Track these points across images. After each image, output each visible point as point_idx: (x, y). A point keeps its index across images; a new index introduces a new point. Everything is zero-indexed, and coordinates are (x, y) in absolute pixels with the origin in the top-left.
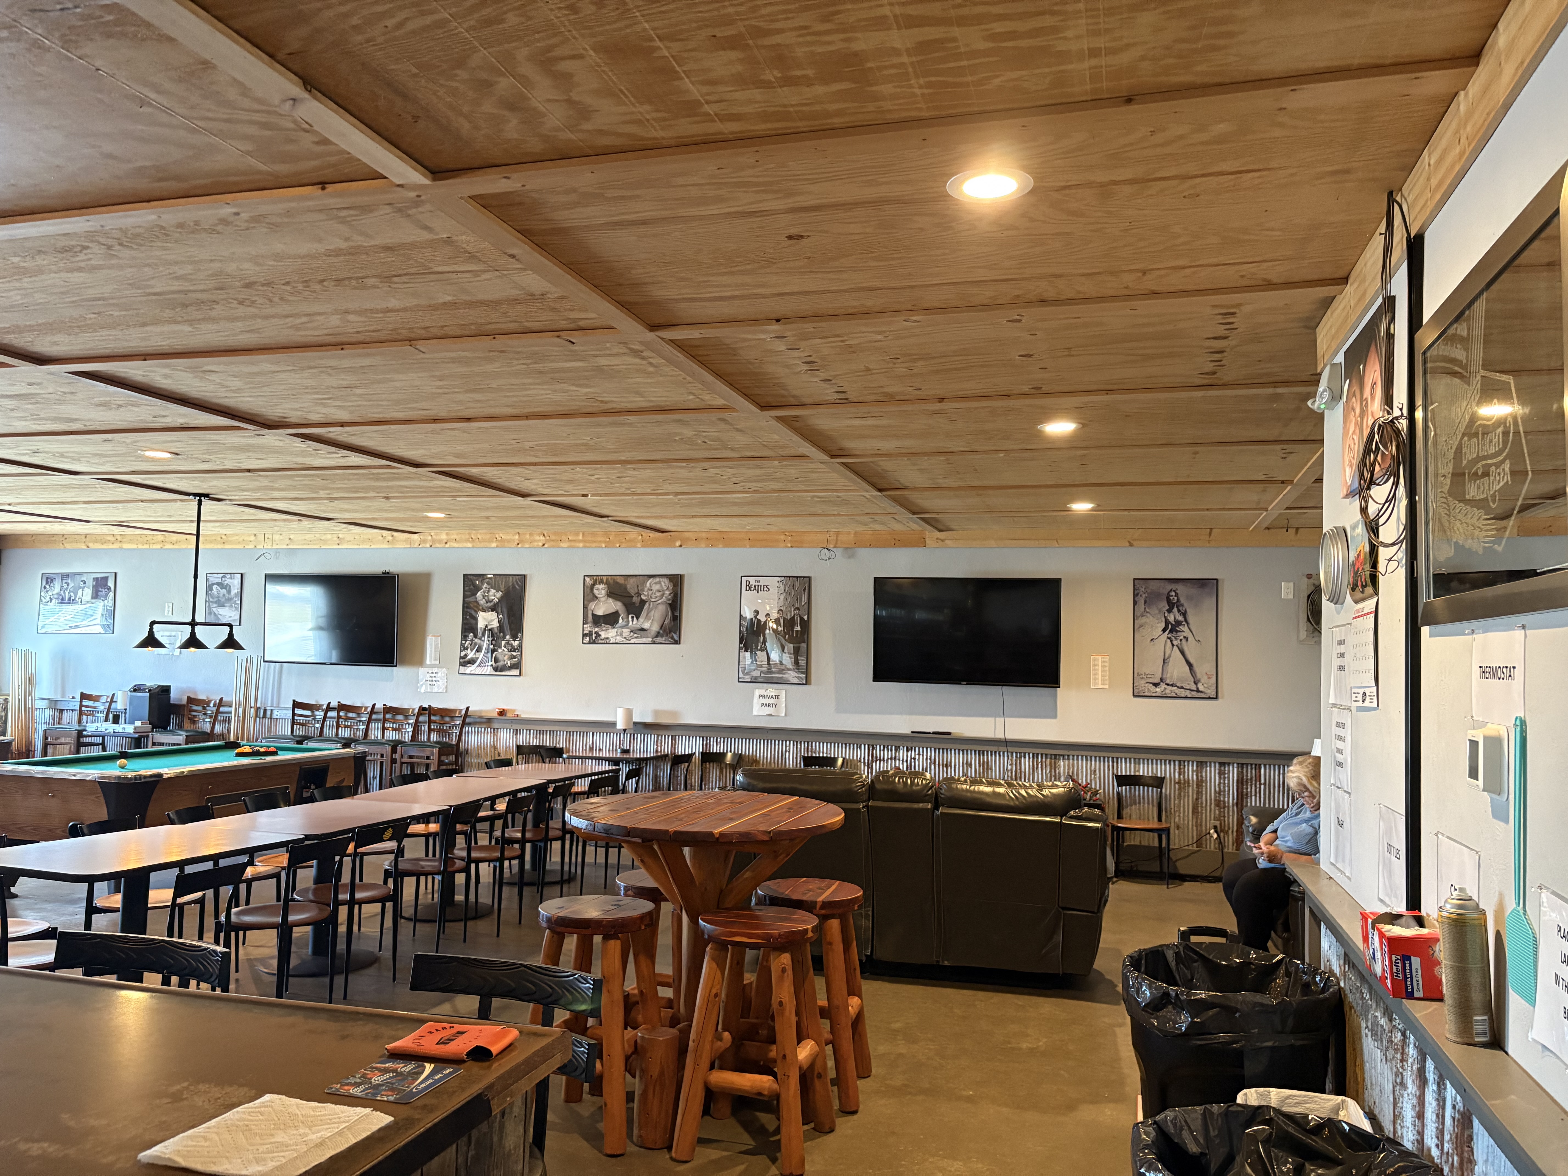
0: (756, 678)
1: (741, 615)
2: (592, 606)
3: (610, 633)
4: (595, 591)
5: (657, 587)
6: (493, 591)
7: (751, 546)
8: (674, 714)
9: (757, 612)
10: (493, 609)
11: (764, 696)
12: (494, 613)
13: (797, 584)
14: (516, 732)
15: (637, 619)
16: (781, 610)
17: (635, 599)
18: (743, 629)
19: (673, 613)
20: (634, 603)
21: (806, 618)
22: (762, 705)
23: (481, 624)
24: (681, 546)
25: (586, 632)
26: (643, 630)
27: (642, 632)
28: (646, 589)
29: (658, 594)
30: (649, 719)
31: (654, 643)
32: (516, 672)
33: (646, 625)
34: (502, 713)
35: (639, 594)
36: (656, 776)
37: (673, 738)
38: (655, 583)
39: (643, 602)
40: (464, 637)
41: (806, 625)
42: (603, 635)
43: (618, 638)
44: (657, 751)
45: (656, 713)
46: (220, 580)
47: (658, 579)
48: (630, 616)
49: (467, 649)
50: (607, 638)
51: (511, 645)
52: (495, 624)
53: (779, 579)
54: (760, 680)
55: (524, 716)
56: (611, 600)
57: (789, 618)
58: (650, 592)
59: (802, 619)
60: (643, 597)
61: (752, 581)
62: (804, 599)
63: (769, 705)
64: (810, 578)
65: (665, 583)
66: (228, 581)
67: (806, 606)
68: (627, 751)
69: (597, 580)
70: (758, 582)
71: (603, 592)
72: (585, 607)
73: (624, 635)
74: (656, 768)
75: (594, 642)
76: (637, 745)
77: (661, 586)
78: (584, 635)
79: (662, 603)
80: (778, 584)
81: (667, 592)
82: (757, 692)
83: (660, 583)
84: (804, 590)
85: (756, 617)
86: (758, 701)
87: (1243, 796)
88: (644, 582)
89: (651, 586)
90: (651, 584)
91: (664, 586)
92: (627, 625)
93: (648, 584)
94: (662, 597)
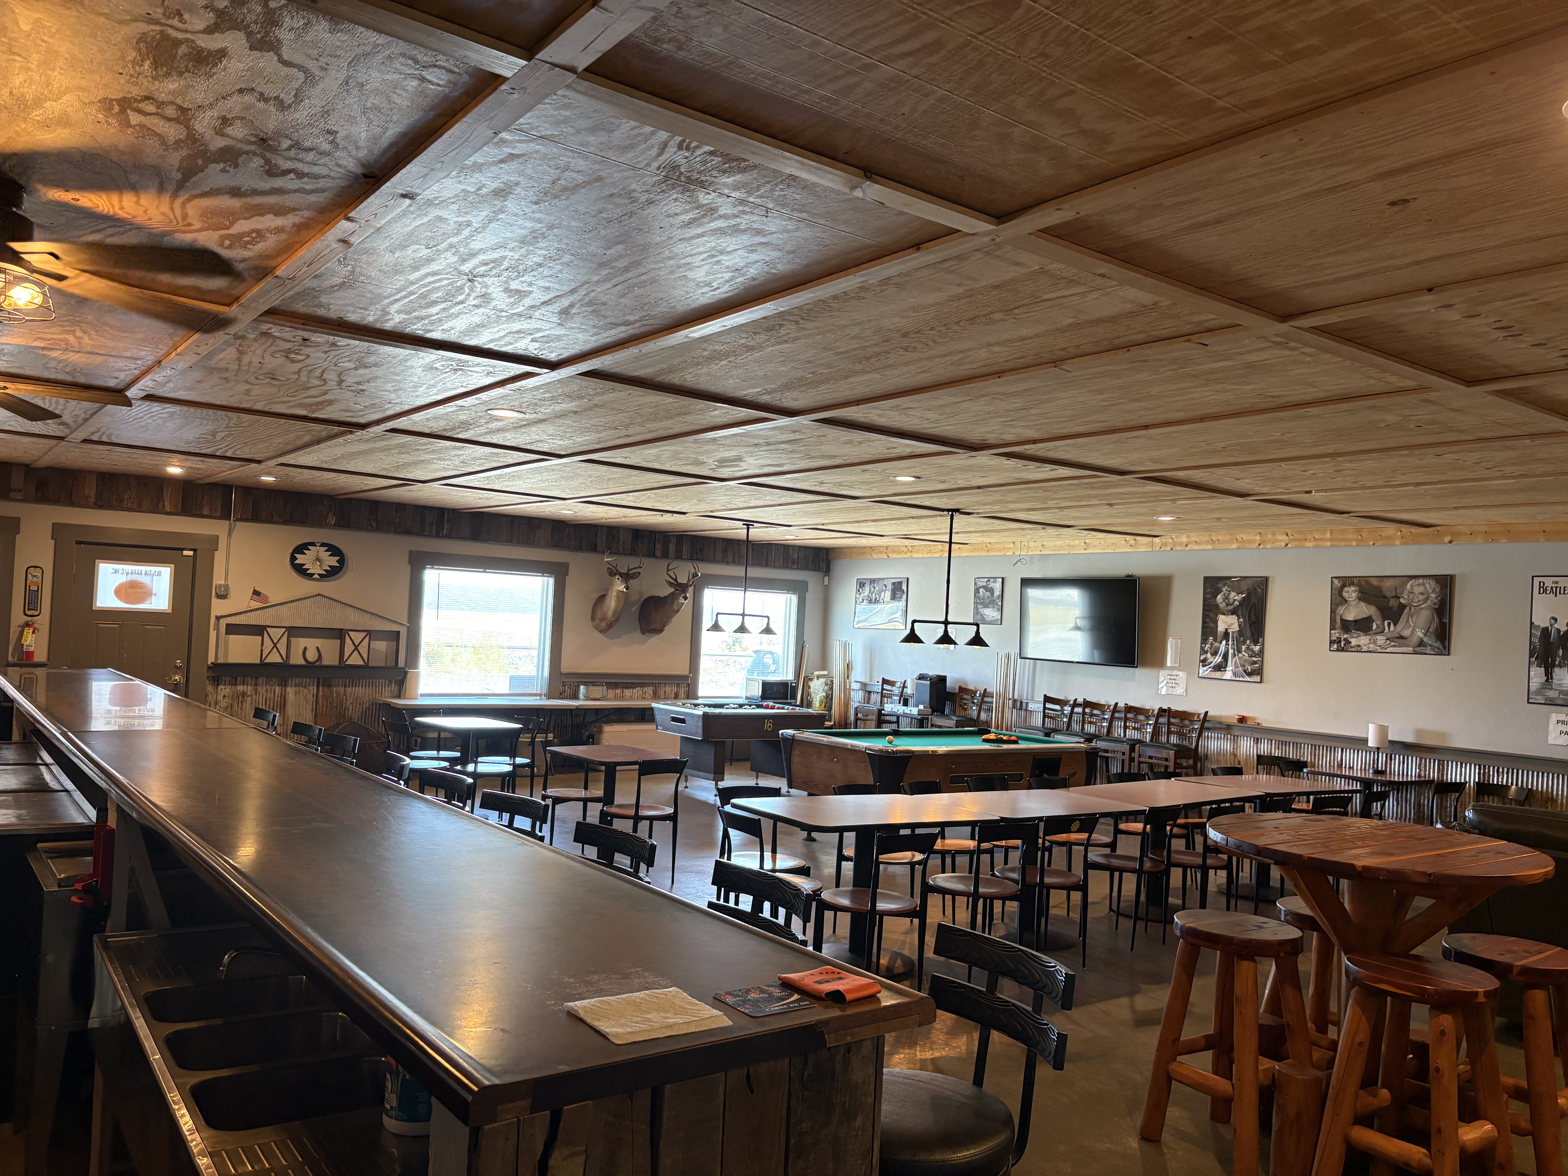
0: (1552, 699)
1: (1532, 623)
2: (1341, 610)
3: (1363, 640)
4: (1345, 594)
5: (1421, 589)
6: (1233, 594)
7: (1547, 540)
8: (1442, 735)
9: (1554, 620)
10: (1233, 612)
11: (1563, 722)
12: (1235, 617)
14: (1257, 741)
15: (1395, 625)
17: (1393, 603)
18: (1536, 640)
19: (1440, 619)
20: (1391, 608)
22: (1561, 732)
23: (1221, 628)
24: (1451, 542)
25: (1333, 638)
26: (1401, 637)
27: (1401, 641)
28: (1406, 592)
29: (1421, 597)
30: (1409, 739)
31: (1415, 653)
32: (1258, 679)
33: (1406, 633)
34: (1242, 720)
35: (1397, 597)
36: (1419, 804)
37: (1441, 763)
38: (1419, 585)
39: (1402, 607)
40: (1204, 640)
42: (1354, 642)
43: (1371, 646)
44: (1419, 776)
45: (1419, 732)
46: (985, 584)
47: (1421, 581)
48: (1386, 623)
49: (1206, 652)
50: (1359, 646)
51: (1252, 650)
52: (1236, 628)
54: (1558, 702)
55: (1265, 724)
56: (1362, 604)
58: (1411, 596)
60: (1402, 601)
61: (1549, 582)
65: (1430, 585)
66: (992, 585)
68: (1382, 773)
69: (1346, 581)
70: (1556, 583)
71: (1354, 595)
72: (1333, 612)
73: (1379, 643)
74: (1418, 795)
75: (1343, 650)
76: (1396, 766)
77: (1426, 588)
78: (1332, 642)
79: (1426, 608)
81: (1433, 596)
82: (1554, 717)
83: (1424, 584)
85: (1553, 625)
86: (1555, 727)
88: (1405, 583)
89: (1412, 589)
90: (1411, 586)
91: (1429, 589)
92: (1383, 631)
93: (1409, 586)
94: (1426, 600)
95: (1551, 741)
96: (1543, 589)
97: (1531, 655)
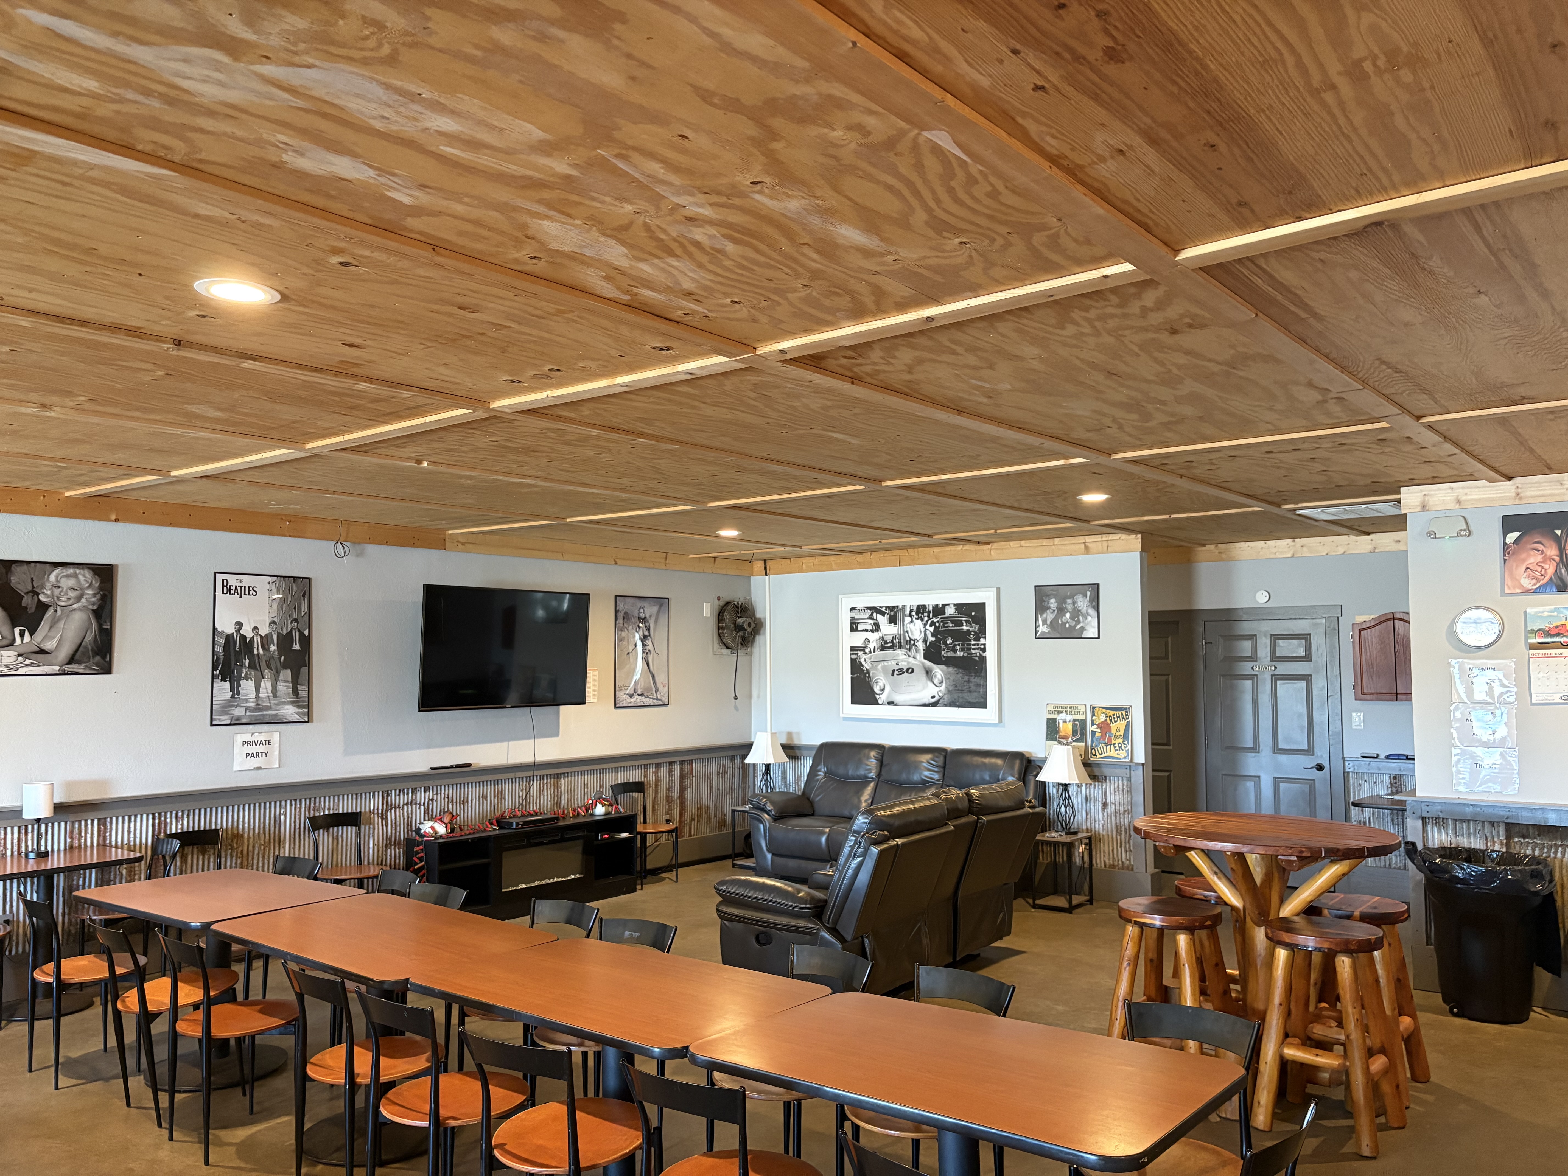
0: (238, 718)
5: (72, 582)
8: (102, 784)
9: (239, 625)
11: (249, 743)
13: (295, 588)
15: (31, 634)
16: (274, 622)
17: (26, 601)
18: (220, 649)
19: (101, 625)
20: (25, 608)
21: (306, 633)
22: (247, 755)
24: (118, 520)
26: (42, 652)
28: (48, 586)
31: (64, 673)
35: (35, 593)
37: (102, 822)
38: (68, 576)
41: (306, 642)
45: (72, 786)
47: (71, 571)
53: (269, 579)
54: (244, 721)
57: (284, 632)
59: (301, 634)
61: (233, 580)
62: (304, 608)
63: (257, 754)
64: (309, 579)
65: (85, 577)
67: (306, 617)
77: (79, 581)
79: (79, 609)
80: (268, 587)
81: (90, 592)
82: (240, 739)
83: (75, 576)
84: (304, 596)
85: (238, 631)
86: (239, 751)
87: (683, 789)
88: (45, 574)
89: (58, 581)
90: (57, 577)
91: (83, 582)
92: (11, 644)
93: (52, 578)
94: (79, 599)
95: (236, 768)
96: (227, 589)
97: (214, 668)
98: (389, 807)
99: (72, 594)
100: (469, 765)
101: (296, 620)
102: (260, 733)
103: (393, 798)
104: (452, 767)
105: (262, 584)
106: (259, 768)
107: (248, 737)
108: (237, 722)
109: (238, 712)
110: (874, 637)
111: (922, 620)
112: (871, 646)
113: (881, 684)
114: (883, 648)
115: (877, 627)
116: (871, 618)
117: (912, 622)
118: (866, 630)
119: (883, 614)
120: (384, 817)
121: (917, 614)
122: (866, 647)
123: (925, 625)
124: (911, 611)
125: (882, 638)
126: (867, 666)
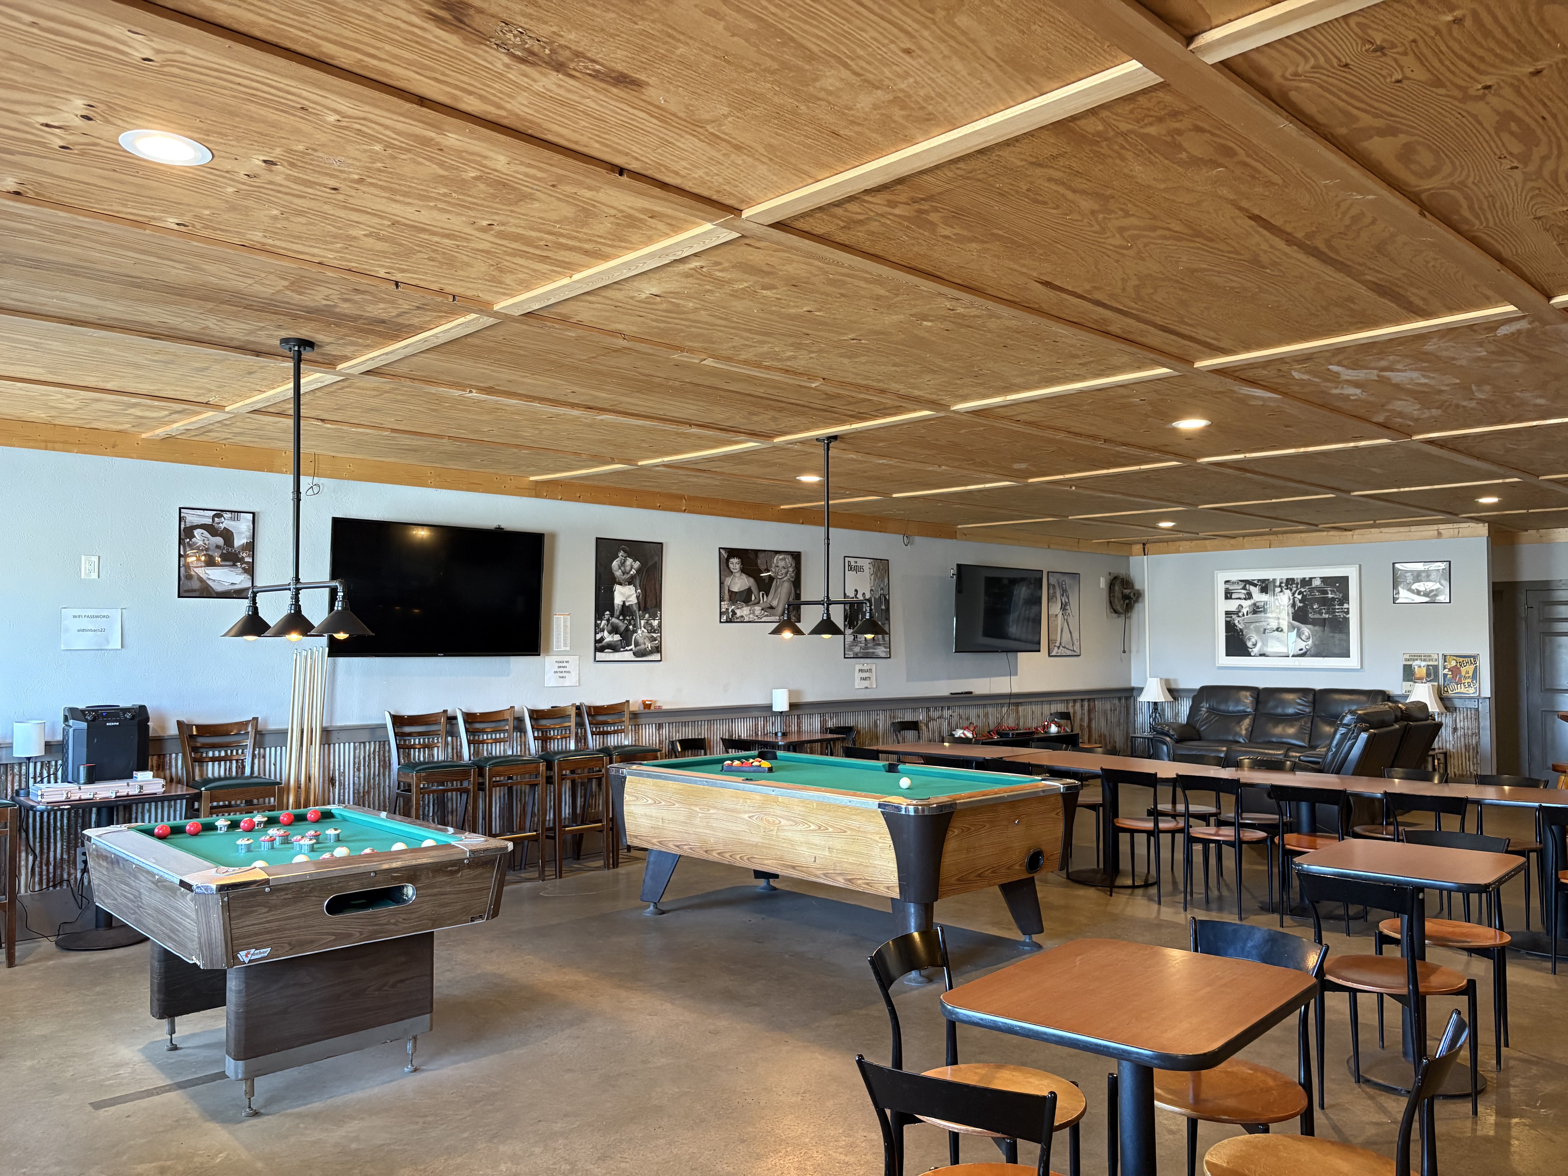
0: (857, 654)
2: (728, 581)
4: (731, 566)
5: (783, 564)
6: (629, 561)
9: (856, 591)
10: (630, 582)
11: (861, 671)
12: (632, 587)
13: (881, 567)
15: (765, 596)
16: (872, 590)
18: (847, 608)
19: (795, 591)
21: (887, 597)
22: (861, 678)
23: (618, 600)
26: (772, 608)
27: (771, 611)
28: (773, 566)
33: (774, 603)
34: (647, 706)
35: (768, 570)
39: (771, 580)
40: (599, 615)
41: (888, 603)
43: (751, 616)
46: (209, 521)
47: (783, 556)
49: (603, 631)
51: (651, 625)
52: (633, 600)
53: (869, 561)
54: (860, 655)
56: (744, 576)
57: (877, 596)
58: (776, 569)
59: (885, 598)
60: (771, 573)
61: (852, 562)
63: (866, 678)
64: (888, 561)
65: (789, 559)
66: (226, 523)
69: (732, 553)
70: (856, 562)
71: (738, 566)
72: (721, 583)
79: (786, 581)
80: (869, 566)
81: (791, 570)
82: (858, 667)
83: (784, 559)
84: (885, 572)
85: (856, 596)
86: (858, 675)
87: (1090, 720)
88: (772, 559)
89: (777, 563)
90: (776, 560)
91: (787, 563)
92: (759, 603)
93: (774, 561)
94: (787, 573)
95: (857, 687)
96: (851, 569)
97: (845, 621)
98: (930, 719)
99: (784, 571)
100: (971, 693)
101: (882, 589)
102: (867, 664)
103: (931, 713)
104: (962, 693)
105: (866, 564)
106: (867, 688)
107: (860, 667)
108: (856, 657)
109: (857, 649)
110: (1246, 604)
111: (1291, 590)
112: (1245, 611)
113: (1253, 640)
114: (1255, 612)
115: (1249, 596)
116: (1244, 588)
117: (1281, 591)
118: (1240, 599)
119: (1255, 585)
120: (927, 726)
121: (1287, 585)
122: (1240, 611)
123: (1293, 594)
124: (1281, 583)
125: (1255, 604)
126: (1240, 626)
